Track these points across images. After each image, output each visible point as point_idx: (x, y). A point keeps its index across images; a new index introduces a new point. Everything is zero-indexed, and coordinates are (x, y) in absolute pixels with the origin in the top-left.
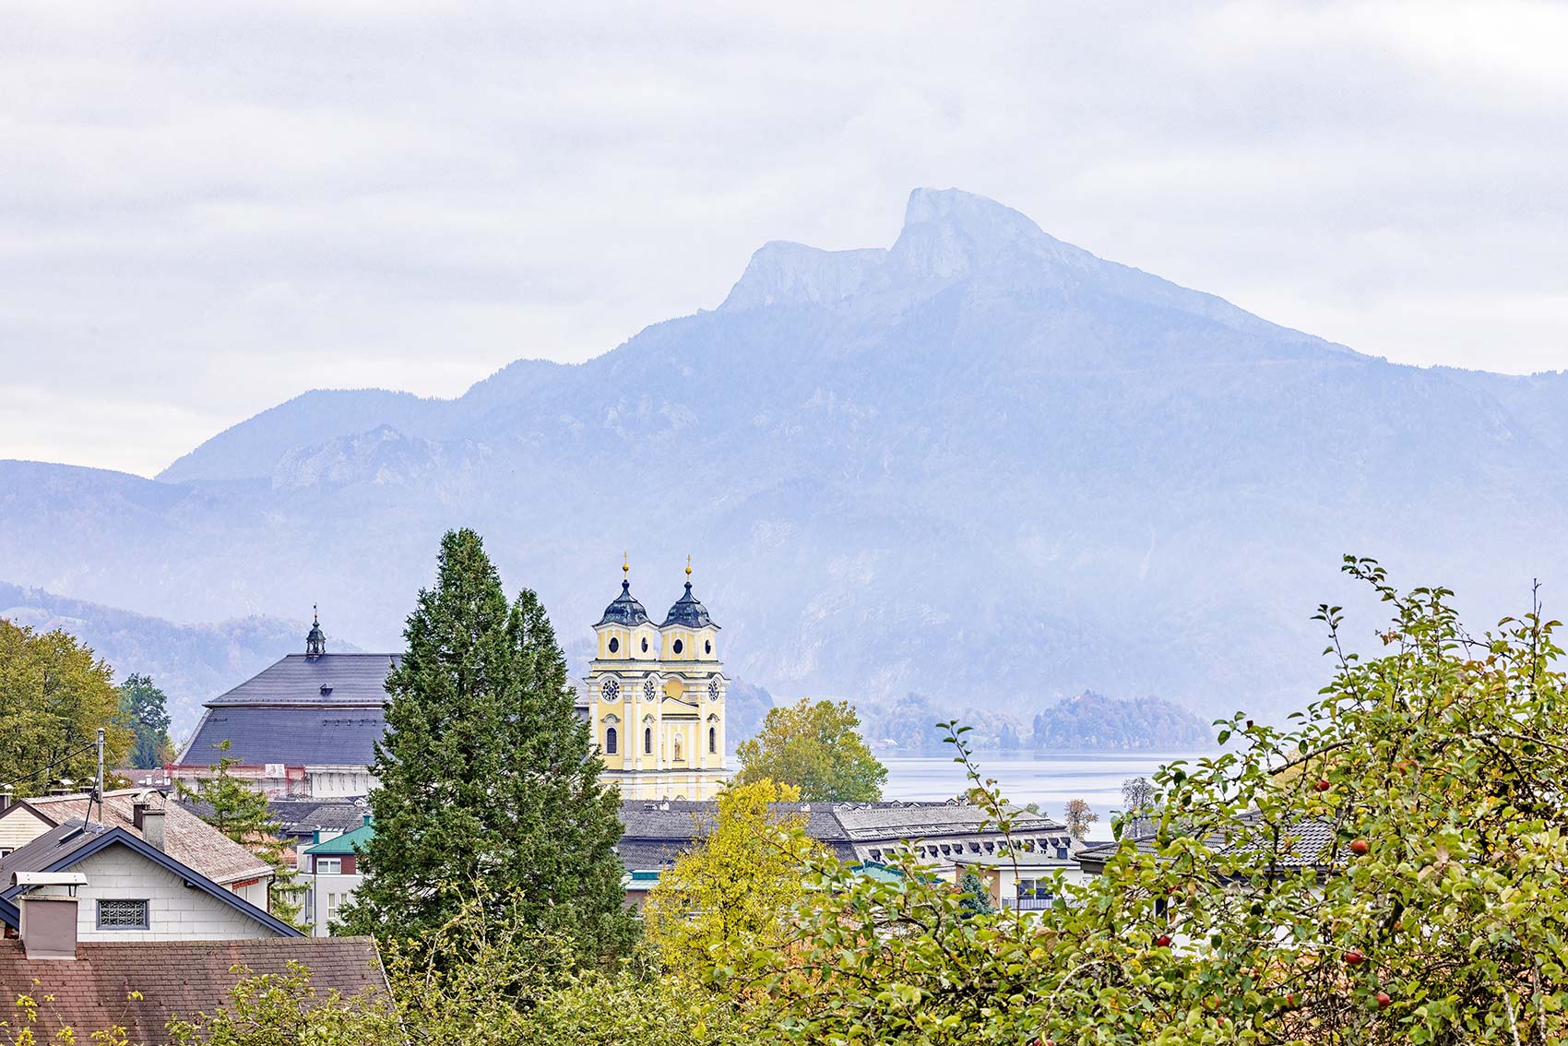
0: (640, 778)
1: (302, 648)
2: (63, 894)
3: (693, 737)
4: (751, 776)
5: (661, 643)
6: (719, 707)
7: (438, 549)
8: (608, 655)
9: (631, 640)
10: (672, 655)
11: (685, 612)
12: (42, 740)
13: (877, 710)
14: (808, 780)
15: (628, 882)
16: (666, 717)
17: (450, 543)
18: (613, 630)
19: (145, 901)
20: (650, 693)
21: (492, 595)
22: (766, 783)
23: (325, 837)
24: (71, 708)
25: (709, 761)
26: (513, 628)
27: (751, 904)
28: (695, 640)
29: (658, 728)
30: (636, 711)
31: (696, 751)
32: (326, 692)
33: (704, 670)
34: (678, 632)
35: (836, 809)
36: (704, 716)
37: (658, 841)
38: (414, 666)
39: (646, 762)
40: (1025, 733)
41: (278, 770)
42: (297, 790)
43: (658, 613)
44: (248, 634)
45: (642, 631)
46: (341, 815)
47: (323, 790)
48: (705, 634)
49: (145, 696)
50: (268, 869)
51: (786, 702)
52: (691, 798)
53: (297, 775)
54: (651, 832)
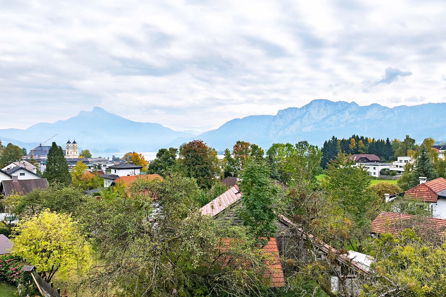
0: (70, 156)
1: (39, 145)
2: (16, 176)
3: (75, 153)
4: (80, 156)
5: (72, 145)
6: (77, 150)
7: (52, 143)
8: (67, 146)
9: (69, 145)
10: (73, 146)
11: (74, 142)
12: (14, 155)
13: (91, 149)
14: (85, 156)
15: (69, 166)
16: (73, 151)
17: (53, 143)
18: (68, 144)
19: (24, 173)
20: (71, 149)
21: (57, 147)
22: (82, 156)
23: (42, 162)
24: (17, 152)
25: (76, 155)
26: (59, 150)
27: (80, 171)
28: (75, 145)
29: (72, 152)
30: (70, 150)
31: (75, 154)
32: (42, 149)
33: (76, 147)
34: (74, 144)
35: (88, 159)
36: (76, 151)
37: (72, 162)
38: (50, 153)
39: (71, 155)
40: (104, 151)
41: (37, 156)
42: (39, 158)
43: (72, 142)
44: (34, 143)
45: (70, 144)
46: (43, 160)
47: (41, 158)
48: (76, 144)
49: (24, 149)
50: (36, 167)
51: (83, 150)
52: (75, 158)
53: (39, 156)
54: (71, 161)
